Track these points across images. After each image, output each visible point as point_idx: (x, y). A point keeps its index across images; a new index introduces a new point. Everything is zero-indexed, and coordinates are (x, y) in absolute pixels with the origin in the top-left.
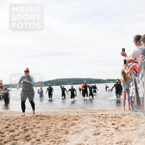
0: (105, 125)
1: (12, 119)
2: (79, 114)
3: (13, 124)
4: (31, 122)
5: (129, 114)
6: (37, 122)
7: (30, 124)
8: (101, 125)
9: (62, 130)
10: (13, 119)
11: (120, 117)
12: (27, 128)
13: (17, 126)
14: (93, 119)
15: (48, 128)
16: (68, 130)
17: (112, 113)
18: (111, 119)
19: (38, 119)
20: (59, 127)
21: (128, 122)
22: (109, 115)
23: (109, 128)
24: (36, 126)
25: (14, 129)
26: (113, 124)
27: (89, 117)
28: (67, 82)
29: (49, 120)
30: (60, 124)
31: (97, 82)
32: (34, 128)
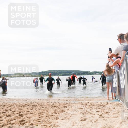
0: (90, 112)
1: (8, 105)
2: (68, 102)
3: (10, 110)
4: (25, 108)
5: (112, 103)
6: (31, 109)
7: (24, 110)
8: (87, 113)
9: (53, 115)
10: (10, 105)
11: (104, 105)
12: (22, 113)
13: (13, 111)
14: (80, 106)
15: (40, 114)
16: (58, 116)
17: (97, 102)
18: (96, 107)
19: (31, 105)
20: (50, 113)
21: (111, 110)
22: (94, 103)
23: (94, 114)
24: (30, 112)
25: (11, 114)
26: (98, 112)
27: (77, 104)
28: (58, 73)
29: (41, 107)
30: (51, 111)
31: (85, 74)
32: (28, 113)
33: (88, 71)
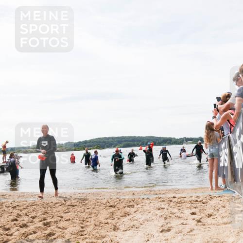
0: (179, 214)
1: (23, 205)
2: (135, 197)
3: (26, 214)
4: (55, 210)
5: (219, 197)
6: (66, 211)
7: (53, 214)
8: (173, 216)
10: (26, 205)
11: (204, 201)
12: (48, 220)
13: (31, 217)
14: (158, 205)
15: (83, 221)
16: (118, 224)
17: (191, 195)
18: (189, 205)
19: (66, 205)
20: (102, 218)
21: (218, 210)
22: (185, 197)
23: (187, 219)
24: (64, 217)
25: (28, 222)
26: (193, 214)
27: (153, 201)
28: (115, 143)
29: (85, 208)
30: (104, 214)
31: (166, 142)
32: (60, 220)
33: (172, 137)
